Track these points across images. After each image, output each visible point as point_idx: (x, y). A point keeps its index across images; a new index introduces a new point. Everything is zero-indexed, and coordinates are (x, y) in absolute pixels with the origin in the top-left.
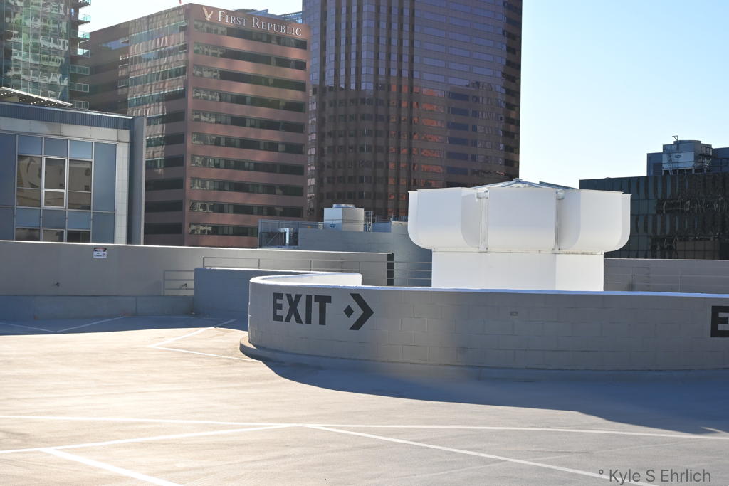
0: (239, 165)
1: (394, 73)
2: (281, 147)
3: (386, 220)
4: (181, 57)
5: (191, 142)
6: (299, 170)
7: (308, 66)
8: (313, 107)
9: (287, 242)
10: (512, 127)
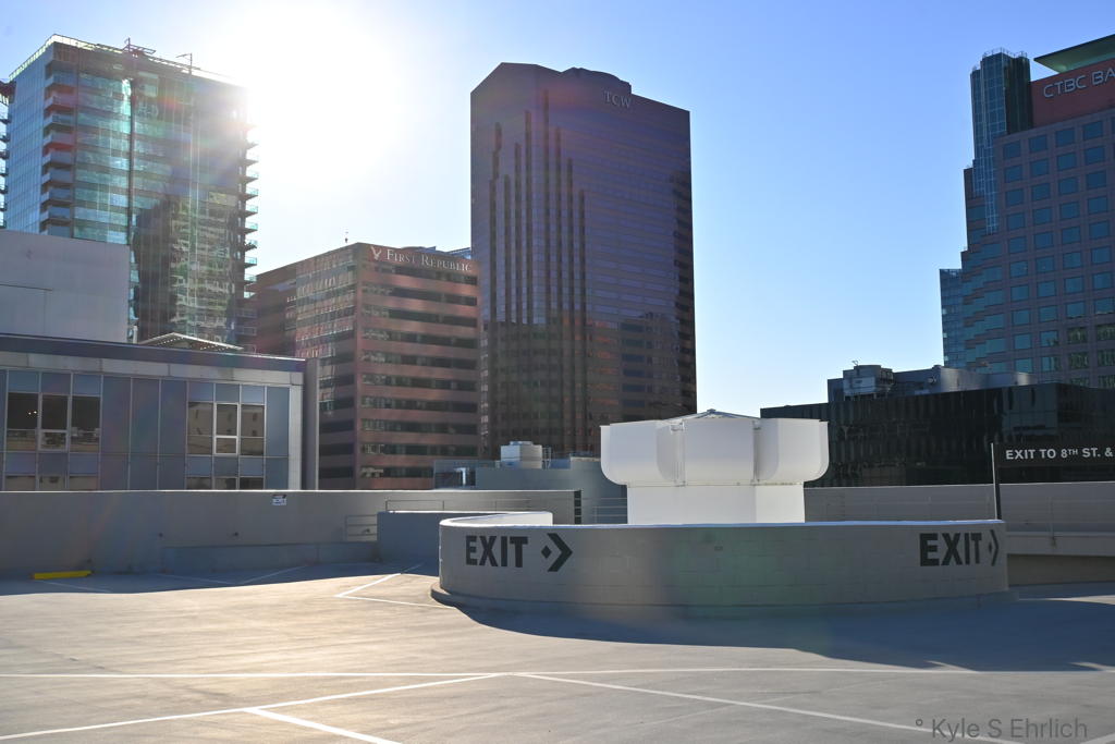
0: (411, 405)
1: (566, 306)
2: (453, 385)
3: (563, 456)
4: (350, 297)
5: (360, 383)
6: (472, 408)
7: (479, 301)
8: (484, 343)
9: (464, 481)
10: (688, 357)
